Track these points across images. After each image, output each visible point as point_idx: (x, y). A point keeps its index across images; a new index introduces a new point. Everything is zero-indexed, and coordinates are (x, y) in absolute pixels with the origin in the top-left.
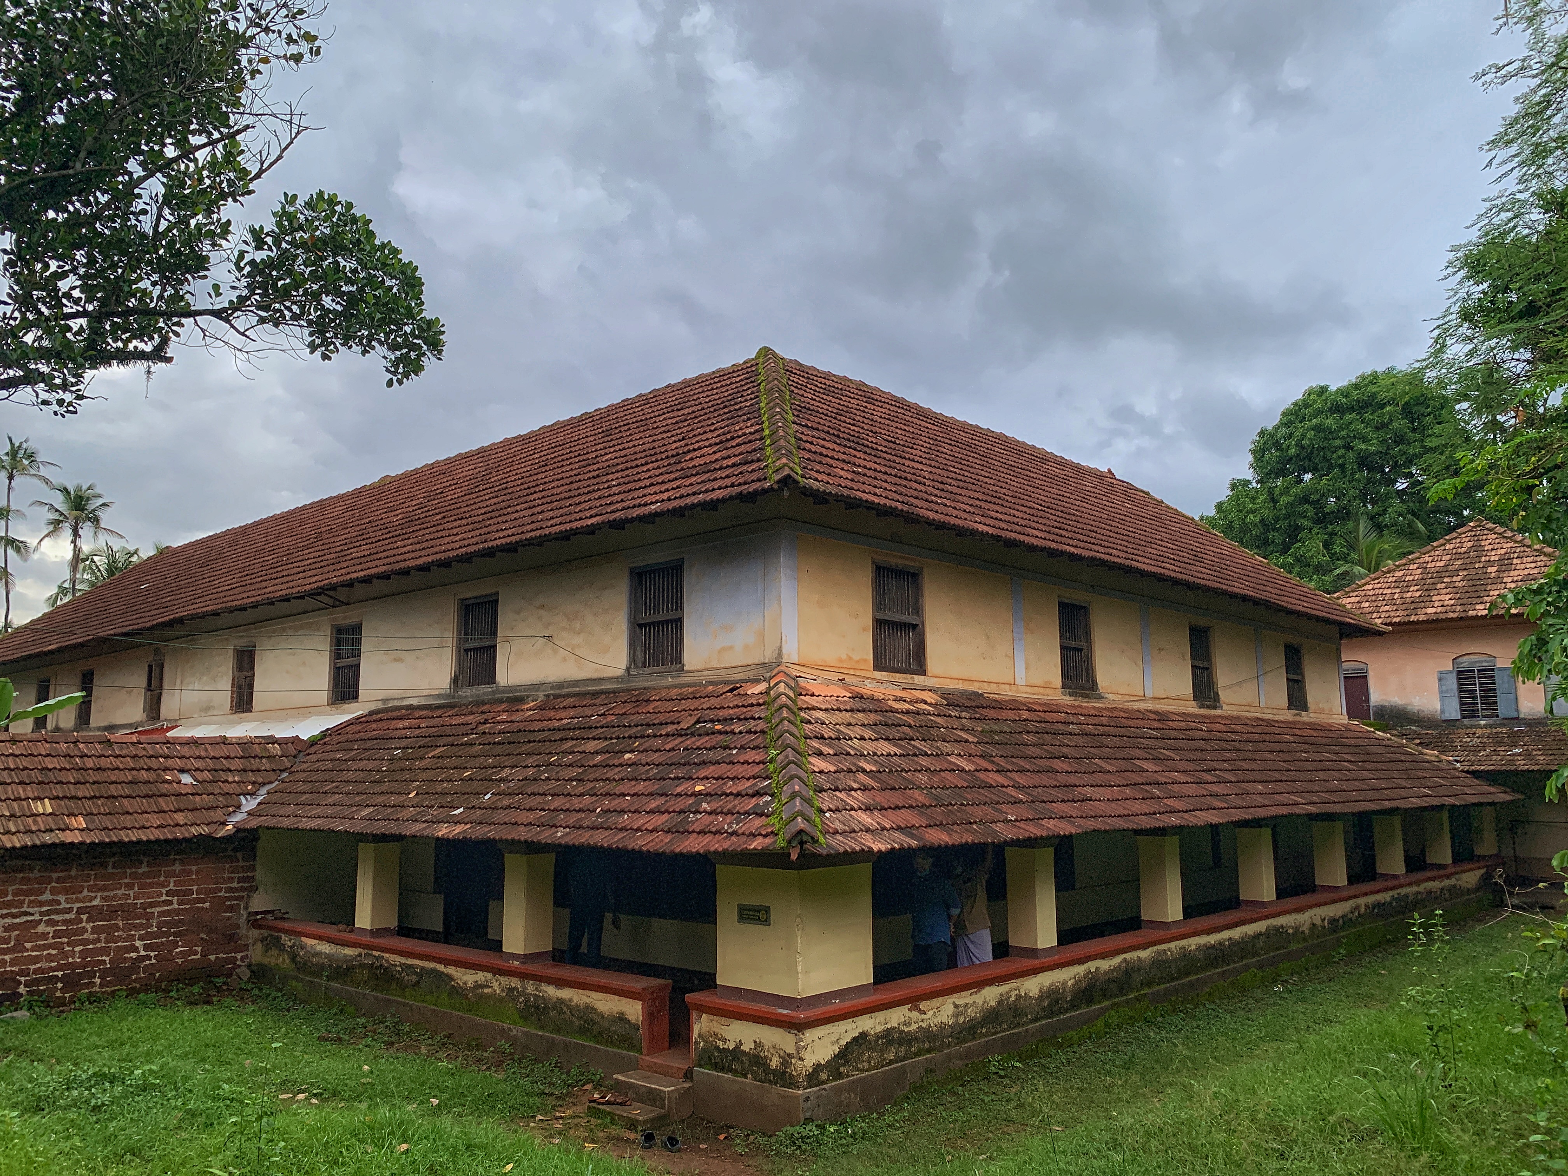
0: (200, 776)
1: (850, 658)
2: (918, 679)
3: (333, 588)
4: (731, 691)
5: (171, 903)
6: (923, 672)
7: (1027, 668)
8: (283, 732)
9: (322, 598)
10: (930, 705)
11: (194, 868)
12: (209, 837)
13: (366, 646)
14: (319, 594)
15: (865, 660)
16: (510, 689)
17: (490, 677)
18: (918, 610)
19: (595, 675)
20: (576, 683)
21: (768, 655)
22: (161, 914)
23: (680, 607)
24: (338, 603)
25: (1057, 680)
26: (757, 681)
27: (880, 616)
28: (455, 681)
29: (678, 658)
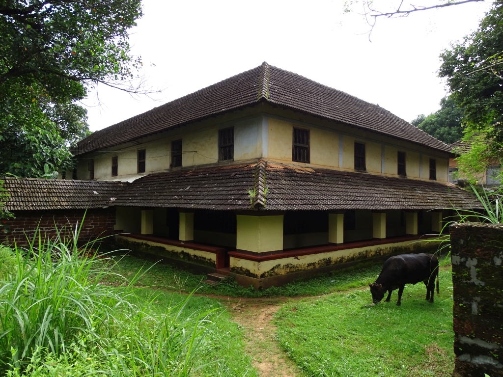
0: (99, 192)
1: (285, 157)
2: (307, 165)
3: (137, 138)
4: (246, 166)
5: (92, 227)
6: (309, 162)
7: (343, 162)
8: (123, 180)
9: (134, 142)
10: (310, 172)
11: (98, 217)
12: (101, 208)
13: (147, 156)
14: (133, 141)
15: (290, 158)
16: (185, 168)
17: (180, 165)
18: (308, 143)
19: (209, 163)
20: (203, 165)
21: (258, 156)
22: (89, 230)
23: (233, 142)
24: (139, 143)
25: (353, 166)
26: (254, 163)
27: (295, 145)
28: (171, 166)
29: (232, 157)
